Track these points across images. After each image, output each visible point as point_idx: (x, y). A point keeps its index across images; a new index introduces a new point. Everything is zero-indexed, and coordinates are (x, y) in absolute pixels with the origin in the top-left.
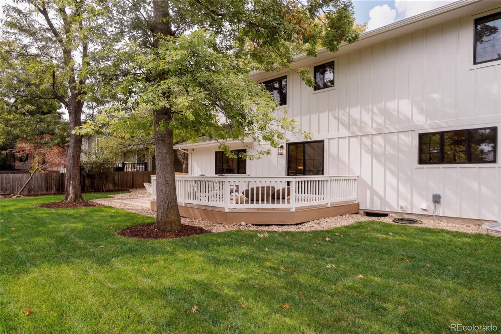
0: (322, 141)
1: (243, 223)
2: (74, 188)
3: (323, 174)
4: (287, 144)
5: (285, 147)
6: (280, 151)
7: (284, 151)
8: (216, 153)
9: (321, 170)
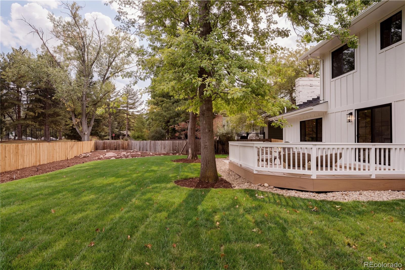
0: (390, 105)
1: (266, 185)
2: (191, 150)
3: (391, 142)
4: (356, 111)
5: (354, 114)
6: (348, 118)
7: (353, 118)
8: (301, 122)
9: (390, 137)
